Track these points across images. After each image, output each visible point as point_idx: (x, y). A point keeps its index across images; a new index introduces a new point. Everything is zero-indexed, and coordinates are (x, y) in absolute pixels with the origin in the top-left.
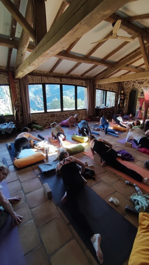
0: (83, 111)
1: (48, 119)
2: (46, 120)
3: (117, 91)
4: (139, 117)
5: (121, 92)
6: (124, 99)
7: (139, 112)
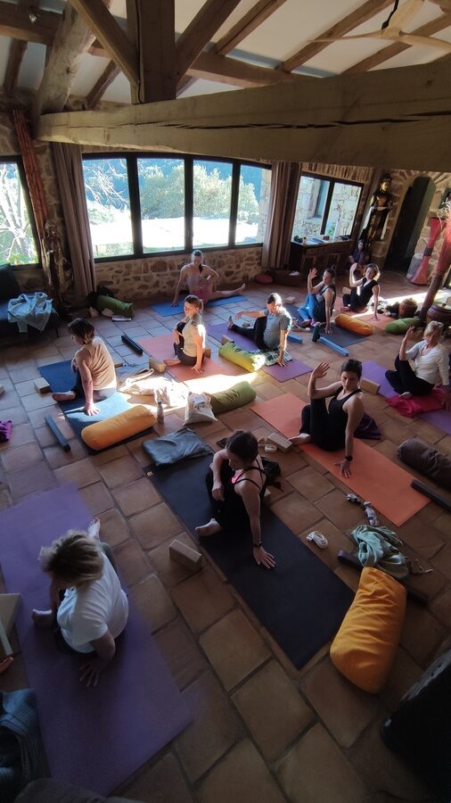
0: (252, 250)
1: (144, 277)
2: (138, 279)
3: (366, 182)
4: (416, 280)
5: (379, 187)
6: (384, 213)
7: (421, 260)
